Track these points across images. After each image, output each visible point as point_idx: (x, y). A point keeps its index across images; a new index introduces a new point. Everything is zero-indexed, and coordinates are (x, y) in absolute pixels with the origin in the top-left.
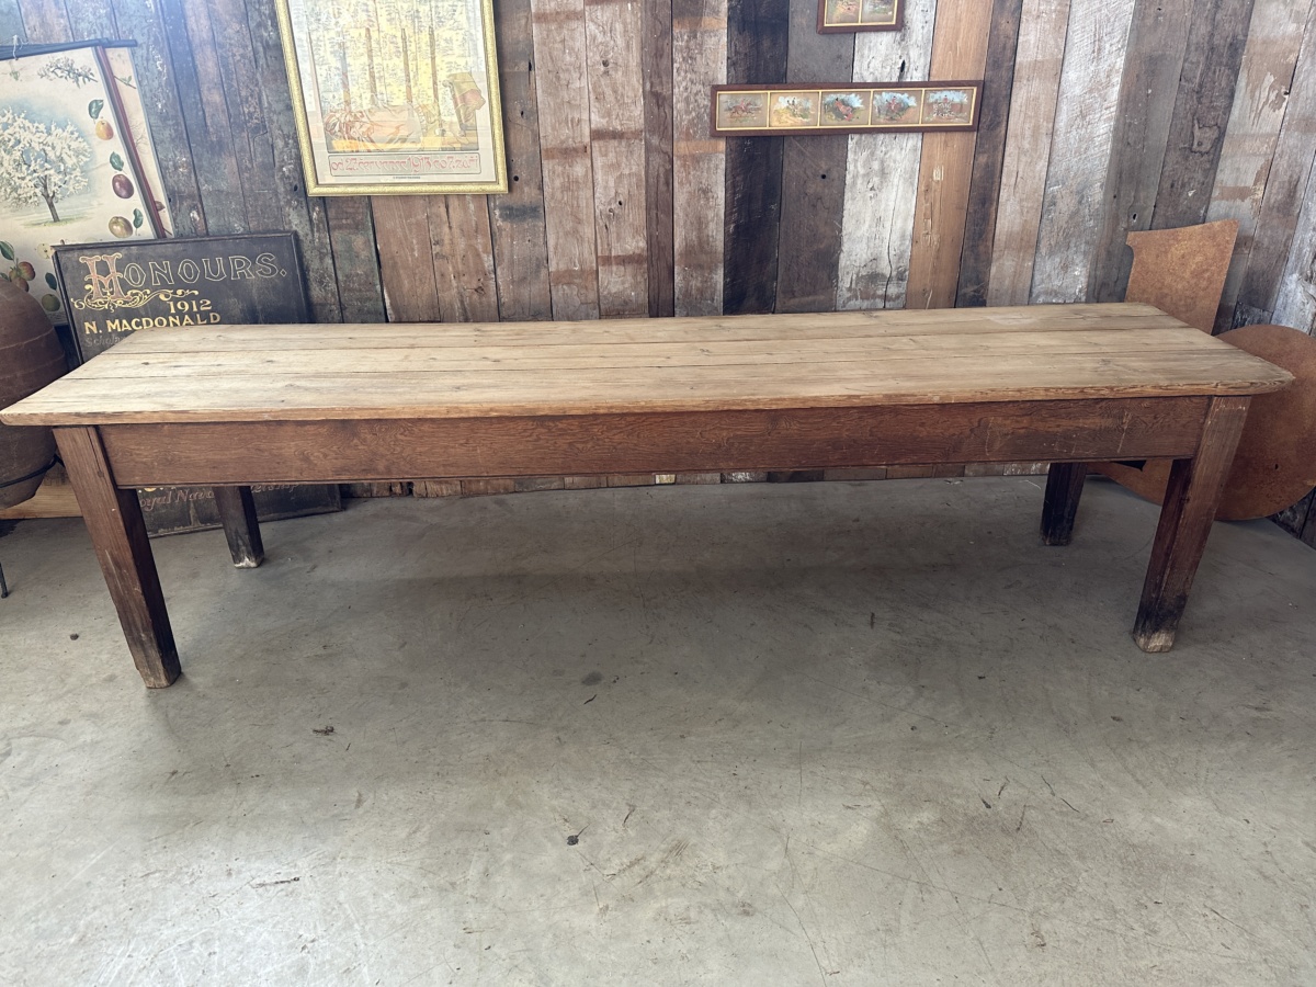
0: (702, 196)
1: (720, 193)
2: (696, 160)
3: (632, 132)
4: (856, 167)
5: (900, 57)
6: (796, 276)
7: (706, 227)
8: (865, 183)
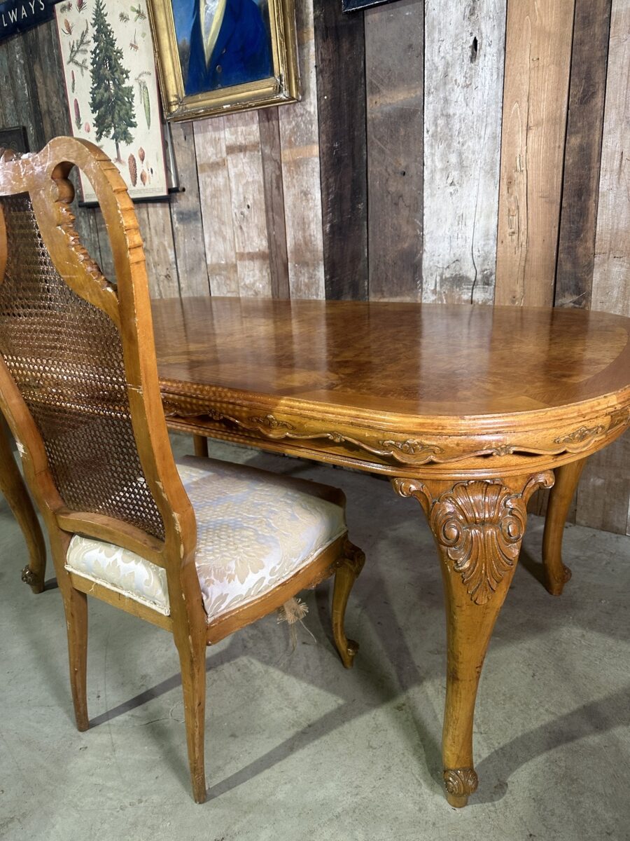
0: (304, 198)
1: (317, 195)
2: (297, 164)
3: (253, 146)
4: (433, 161)
5: (471, 34)
6: (385, 276)
7: (309, 227)
8: (444, 178)
